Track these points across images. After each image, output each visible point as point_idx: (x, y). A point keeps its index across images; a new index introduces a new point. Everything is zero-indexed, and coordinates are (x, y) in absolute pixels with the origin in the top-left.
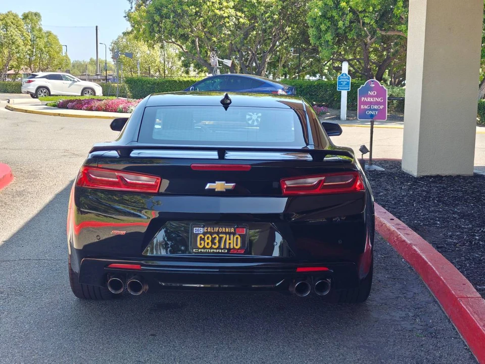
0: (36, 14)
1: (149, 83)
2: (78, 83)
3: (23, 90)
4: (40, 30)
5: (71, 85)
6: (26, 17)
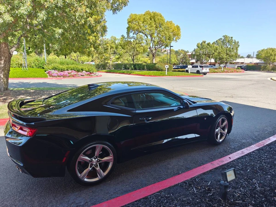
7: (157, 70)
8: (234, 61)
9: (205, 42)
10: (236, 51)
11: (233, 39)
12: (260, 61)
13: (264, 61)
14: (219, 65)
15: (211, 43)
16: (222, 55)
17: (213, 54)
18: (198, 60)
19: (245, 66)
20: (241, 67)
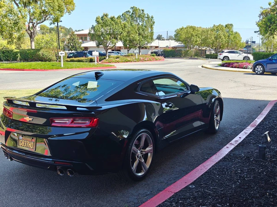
0: (231, 25)
1: (262, 55)
2: (242, 55)
3: (218, 58)
4: (232, 32)
5: (239, 55)
6: (226, 26)
7: (42, 61)
8: (149, 45)
9: (106, 15)
10: (151, 30)
11: (145, 12)
12: (180, 44)
13: (185, 43)
14: (128, 51)
15: (116, 17)
16: (133, 35)
17: (121, 33)
18: (99, 43)
19: (162, 52)
20: (156, 53)
